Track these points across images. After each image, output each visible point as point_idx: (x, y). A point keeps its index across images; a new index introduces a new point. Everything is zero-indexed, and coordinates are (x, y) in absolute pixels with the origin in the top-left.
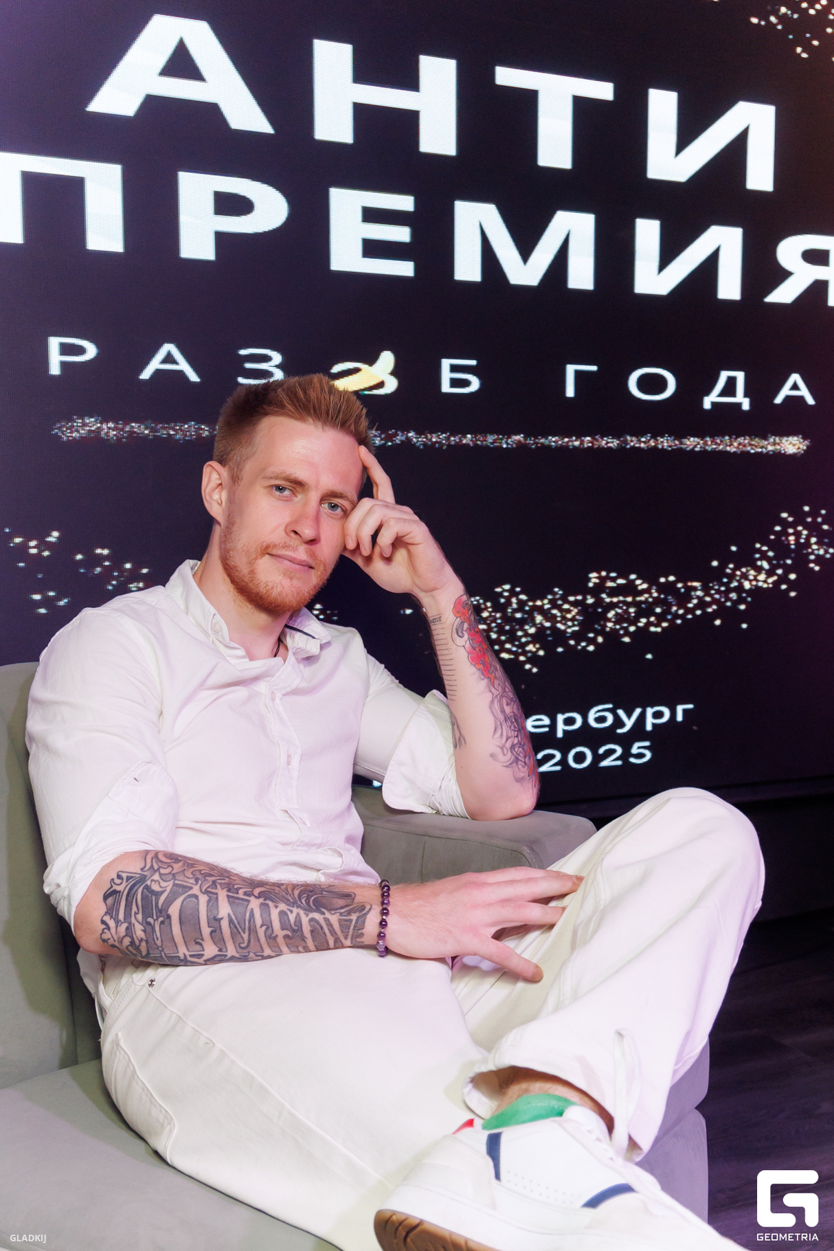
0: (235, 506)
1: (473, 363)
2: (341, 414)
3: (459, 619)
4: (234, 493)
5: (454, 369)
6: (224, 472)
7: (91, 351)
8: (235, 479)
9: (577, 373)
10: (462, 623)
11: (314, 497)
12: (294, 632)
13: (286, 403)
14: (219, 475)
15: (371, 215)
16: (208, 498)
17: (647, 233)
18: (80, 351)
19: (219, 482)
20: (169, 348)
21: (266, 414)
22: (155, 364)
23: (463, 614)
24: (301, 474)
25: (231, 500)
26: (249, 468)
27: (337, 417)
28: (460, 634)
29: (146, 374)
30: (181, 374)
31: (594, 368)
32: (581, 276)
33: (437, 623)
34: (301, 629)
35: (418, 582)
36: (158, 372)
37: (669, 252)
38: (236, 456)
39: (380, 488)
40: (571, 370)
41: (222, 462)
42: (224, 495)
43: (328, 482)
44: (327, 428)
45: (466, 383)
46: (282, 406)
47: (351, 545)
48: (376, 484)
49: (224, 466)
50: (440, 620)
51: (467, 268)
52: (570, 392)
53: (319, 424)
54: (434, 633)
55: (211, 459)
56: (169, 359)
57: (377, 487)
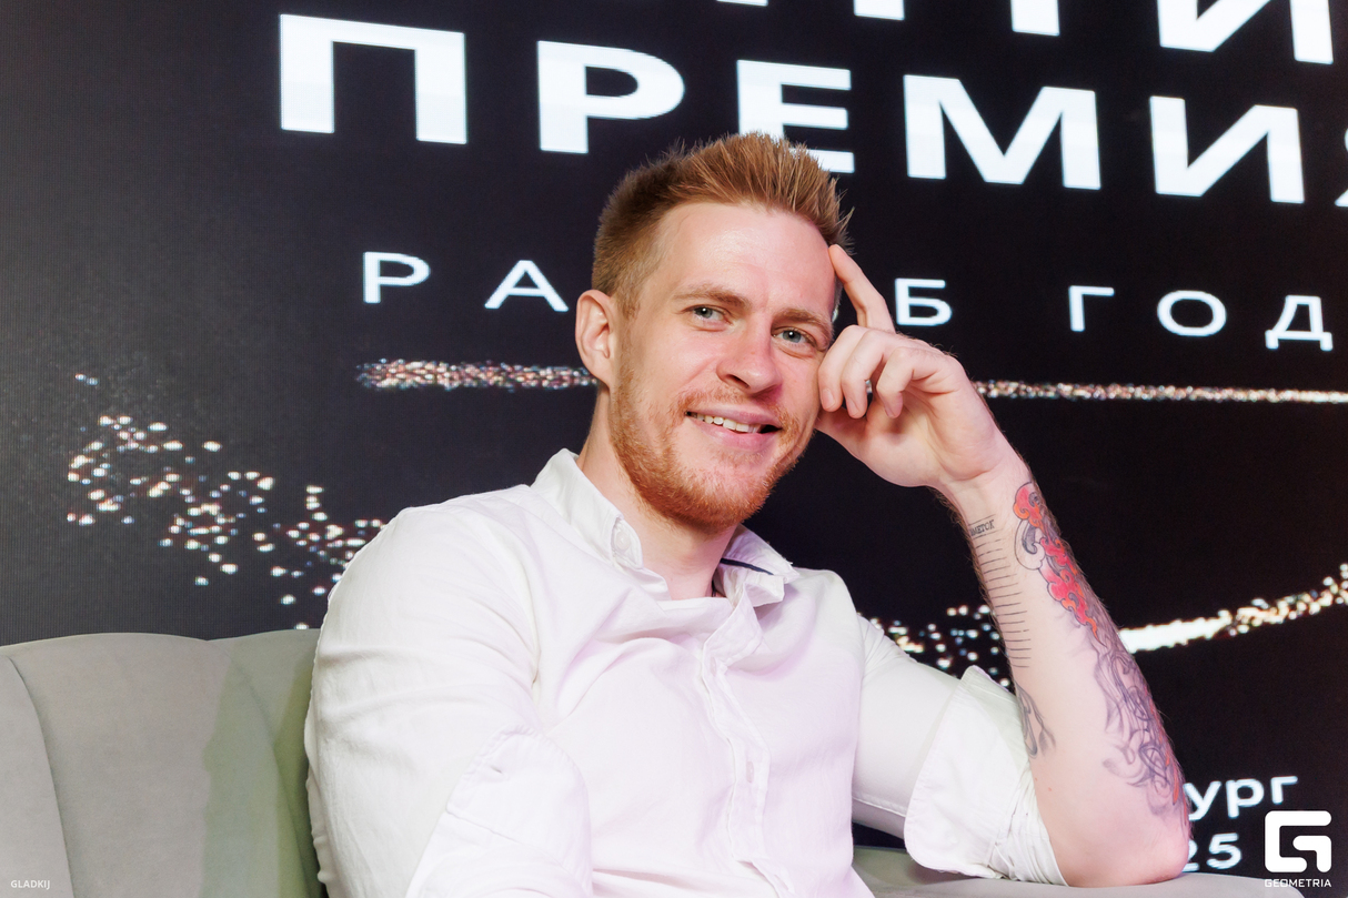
0: (630, 354)
1: (940, 284)
2: (797, 184)
3: (1025, 522)
4: (629, 331)
5: (914, 292)
6: (609, 303)
7: (421, 271)
8: (627, 311)
9: (1087, 300)
10: (1032, 529)
11: (761, 322)
12: (735, 568)
13: (704, 175)
14: (603, 311)
15: (793, 95)
16: (587, 348)
17: (1168, 116)
18: (406, 271)
19: (604, 322)
20: (525, 266)
21: (672, 202)
22: (507, 288)
23: (1033, 514)
24: (736, 284)
25: (624, 345)
26: (649, 290)
27: (790, 191)
28: (1030, 548)
29: (494, 302)
30: (542, 301)
31: (1108, 292)
32: (1082, 170)
33: (986, 532)
34: (748, 562)
35: (949, 462)
36: (511, 301)
37: (1200, 139)
38: (625, 278)
39: (869, 313)
40: (1077, 294)
41: (607, 290)
42: (612, 340)
43: (782, 295)
44: (774, 211)
45: (932, 312)
46: (700, 181)
47: (832, 403)
48: (862, 307)
49: (610, 295)
50: (992, 527)
51: (925, 160)
52: (1078, 323)
53: (762, 208)
54: (979, 551)
55: (589, 288)
56: (526, 281)
57: (865, 312)
